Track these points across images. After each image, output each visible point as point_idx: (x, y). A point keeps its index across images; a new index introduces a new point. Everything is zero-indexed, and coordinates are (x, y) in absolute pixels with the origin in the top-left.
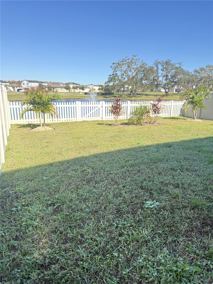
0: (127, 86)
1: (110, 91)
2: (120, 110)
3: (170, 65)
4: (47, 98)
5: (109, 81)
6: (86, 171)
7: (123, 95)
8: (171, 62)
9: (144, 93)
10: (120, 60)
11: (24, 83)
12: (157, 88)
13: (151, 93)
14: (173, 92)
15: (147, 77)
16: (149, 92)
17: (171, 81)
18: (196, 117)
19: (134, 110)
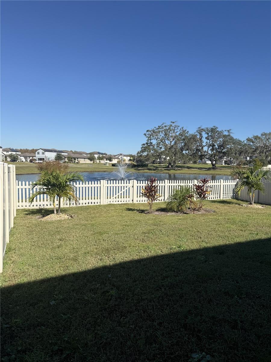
0: (164, 157)
1: (144, 162)
2: (155, 193)
3: (217, 132)
4: (65, 179)
5: (143, 151)
6: (108, 292)
7: (160, 167)
8: (217, 129)
9: (186, 165)
10: (155, 127)
11: (38, 152)
12: (201, 160)
13: (194, 166)
14: (222, 164)
15: (188, 147)
16: (191, 164)
17: (218, 152)
18: (253, 201)
19: (173, 193)
